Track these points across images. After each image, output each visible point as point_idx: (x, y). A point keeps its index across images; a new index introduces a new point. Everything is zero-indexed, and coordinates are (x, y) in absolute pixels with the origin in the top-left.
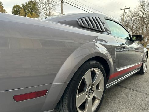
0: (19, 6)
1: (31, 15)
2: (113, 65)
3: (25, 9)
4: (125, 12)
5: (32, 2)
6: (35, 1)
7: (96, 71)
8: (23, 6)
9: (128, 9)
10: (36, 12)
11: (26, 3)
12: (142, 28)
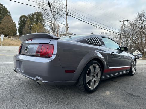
0: (26, 16)
1: (37, 24)
2: (106, 64)
3: (31, 19)
4: (124, 24)
5: (38, 13)
6: (41, 12)
7: (96, 66)
8: (29, 16)
9: (127, 21)
10: (41, 22)
11: (32, 14)
12: (141, 38)
